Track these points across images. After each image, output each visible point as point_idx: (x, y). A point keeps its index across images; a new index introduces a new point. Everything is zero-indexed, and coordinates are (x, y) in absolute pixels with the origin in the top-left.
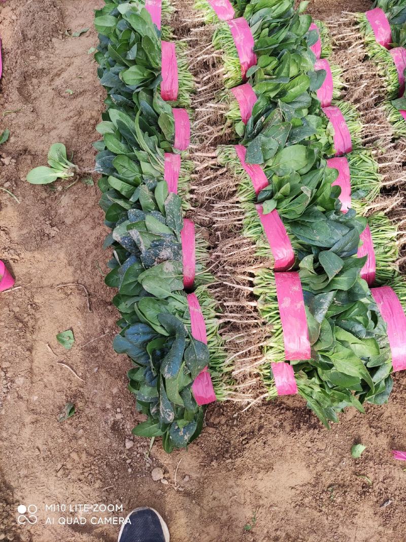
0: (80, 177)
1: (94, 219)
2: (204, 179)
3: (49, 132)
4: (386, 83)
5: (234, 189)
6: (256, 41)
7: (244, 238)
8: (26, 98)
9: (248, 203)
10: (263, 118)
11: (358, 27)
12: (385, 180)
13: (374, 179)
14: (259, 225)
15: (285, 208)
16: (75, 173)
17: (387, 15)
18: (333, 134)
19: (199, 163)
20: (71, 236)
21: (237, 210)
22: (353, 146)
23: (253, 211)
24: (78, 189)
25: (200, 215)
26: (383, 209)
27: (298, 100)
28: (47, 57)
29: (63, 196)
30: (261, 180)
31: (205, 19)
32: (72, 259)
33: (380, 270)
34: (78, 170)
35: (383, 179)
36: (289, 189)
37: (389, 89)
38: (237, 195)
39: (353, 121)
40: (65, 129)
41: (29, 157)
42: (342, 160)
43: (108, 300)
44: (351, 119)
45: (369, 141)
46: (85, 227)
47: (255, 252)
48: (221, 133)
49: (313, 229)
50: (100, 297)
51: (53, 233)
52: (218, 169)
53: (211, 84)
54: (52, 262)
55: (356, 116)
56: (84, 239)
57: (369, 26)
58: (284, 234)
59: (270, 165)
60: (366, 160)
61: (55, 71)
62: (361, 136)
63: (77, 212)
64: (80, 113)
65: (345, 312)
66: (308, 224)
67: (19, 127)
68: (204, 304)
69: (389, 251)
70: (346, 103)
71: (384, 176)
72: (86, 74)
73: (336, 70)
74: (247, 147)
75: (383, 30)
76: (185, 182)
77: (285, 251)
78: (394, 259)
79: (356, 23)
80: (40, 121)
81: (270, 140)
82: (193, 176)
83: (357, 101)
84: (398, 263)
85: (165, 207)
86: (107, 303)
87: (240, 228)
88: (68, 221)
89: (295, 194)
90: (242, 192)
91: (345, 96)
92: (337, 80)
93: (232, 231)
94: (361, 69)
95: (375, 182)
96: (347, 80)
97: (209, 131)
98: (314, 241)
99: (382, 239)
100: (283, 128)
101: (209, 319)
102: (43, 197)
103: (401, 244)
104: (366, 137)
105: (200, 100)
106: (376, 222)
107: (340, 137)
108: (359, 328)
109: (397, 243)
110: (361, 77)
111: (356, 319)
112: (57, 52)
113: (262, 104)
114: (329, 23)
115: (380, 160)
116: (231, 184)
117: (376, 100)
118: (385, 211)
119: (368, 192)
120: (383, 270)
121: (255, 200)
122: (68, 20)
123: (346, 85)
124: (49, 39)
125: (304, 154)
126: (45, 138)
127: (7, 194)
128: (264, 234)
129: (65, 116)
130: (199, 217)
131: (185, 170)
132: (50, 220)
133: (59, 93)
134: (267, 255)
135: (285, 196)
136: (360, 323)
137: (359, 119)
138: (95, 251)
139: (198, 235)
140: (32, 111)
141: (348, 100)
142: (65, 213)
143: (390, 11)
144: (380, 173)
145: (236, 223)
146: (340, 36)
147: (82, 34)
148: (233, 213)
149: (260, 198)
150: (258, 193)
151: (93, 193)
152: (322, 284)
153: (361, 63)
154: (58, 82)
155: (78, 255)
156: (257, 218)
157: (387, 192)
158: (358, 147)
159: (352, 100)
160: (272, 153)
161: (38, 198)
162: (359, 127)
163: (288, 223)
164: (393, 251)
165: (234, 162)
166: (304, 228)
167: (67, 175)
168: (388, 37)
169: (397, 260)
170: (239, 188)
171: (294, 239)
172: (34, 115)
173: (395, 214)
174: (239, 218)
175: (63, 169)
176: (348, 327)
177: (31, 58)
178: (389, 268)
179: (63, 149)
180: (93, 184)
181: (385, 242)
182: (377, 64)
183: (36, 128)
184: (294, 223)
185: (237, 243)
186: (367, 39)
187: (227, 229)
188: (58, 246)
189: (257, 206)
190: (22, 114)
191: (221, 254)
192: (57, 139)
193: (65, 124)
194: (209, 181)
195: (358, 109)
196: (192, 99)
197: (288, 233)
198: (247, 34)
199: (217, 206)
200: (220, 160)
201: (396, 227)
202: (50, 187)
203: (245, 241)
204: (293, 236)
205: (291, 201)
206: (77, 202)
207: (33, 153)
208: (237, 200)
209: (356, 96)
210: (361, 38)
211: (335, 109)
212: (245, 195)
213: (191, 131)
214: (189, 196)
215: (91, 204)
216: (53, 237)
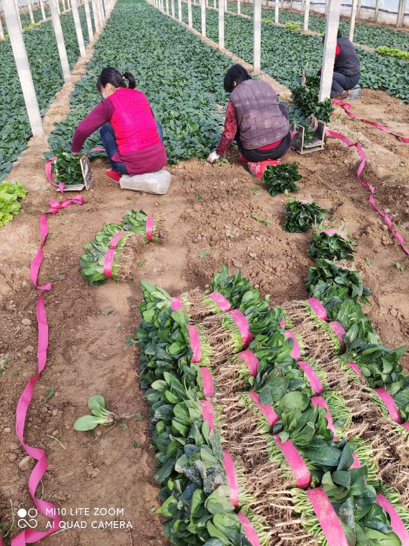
0: (117, 422)
1: (129, 458)
2: (231, 418)
3: (87, 387)
4: (333, 344)
5: (255, 424)
6: (250, 324)
7: (271, 463)
8: (69, 361)
9: (266, 435)
10: (266, 374)
11: (305, 309)
12: (353, 412)
13: (346, 412)
14: (280, 452)
15: (296, 438)
16: (113, 418)
17: (321, 302)
18: (309, 380)
19: (226, 406)
20: (110, 476)
21: (261, 441)
22: (324, 388)
23: (272, 442)
24: (114, 433)
25: (233, 446)
26: (358, 434)
27: (284, 360)
28: (84, 330)
29: (102, 440)
30: (273, 417)
31: (213, 310)
32: (112, 497)
33: (369, 481)
34: (117, 417)
35: (351, 411)
36: (296, 424)
37: (336, 348)
38: (258, 428)
39: (319, 370)
40: (101, 384)
41: (73, 408)
42: (320, 398)
43: (150, 534)
44: (317, 369)
45: (334, 385)
46: (122, 466)
47: (282, 474)
48: (237, 384)
49: (320, 452)
50: (141, 532)
51: (95, 474)
52: (240, 410)
53: (224, 351)
54: (94, 502)
55: (320, 367)
56: (122, 477)
57: (311, 309)
58: (299, 458)
59: (278, 405)
60: (337, 398)
61: (91, 340)
62: (327, 381)
63: (116, 454)
64: (113, 371)
65: (367, 514)
66: (316, 449)
67: (62, 384)
68: (253, 520)
69: (371, 465)
70: (311, 359)
71: (352, 409)
72: (115, 342)
73: (299, 337)
74: (258, 393)
75: (321, 311)
76: (219, 421)
77: (303, 472)
78: (377, 471)
79: (304, 307)
80: (80, 379)
81: (275, 388)
82: (223, 416)
83: (318, 357)
84: (380, 473)
85: (211, 441)
86: (148, 537)
87: (266, 456)
88: (108, 462)
89: (302, 426)
90: (261, 426)
91: (309, 354)
92: (301, 344)
93: (259, 458)
94: (314, 336)
95: (347, 414)
96: (307, 343)
97: (229, 383)
98: (322, 461)
99: (364, 456)
100: (283, 380)
101: (260, 532)
102: (85, 441)
103: (378, 459)
104: (331, 381)
105: (216, 361)
106: (356, 443)
107: (314, 383)
108: (381, 525)
109: (375, 458)
110: (316, 341)
111: (376, 518)
112: (91, 326)
113: (263, 364)
114: (285, 307)
115: (346, 397)
116: (253, 420)
117: (329, 356)
118: (359, 435)
119: (344, 421)
120: (371, 481)
121: (271, 432)
122: (98, 303)
123: (306, 346)
124: (85, 317)
125: (301, 398)
126: (84, 392)
127: (55, 441)
128: (286, 459)
129: (101, 374)
130: (233, 448)
131: (217, 412)
132: (92, 462)
133: (94, 356)
134: (291, 475)
135: (294, 428)
136: (380, 521)
137: (322, 369)
138: (133, 488)
139: (236, 462)
140: (74, 371)
141: (312, 356)
142: (104, 455)
143: (323, 300)
144: (348, 406)
145: (262, 451)
146: (295, 315)
147: (110, 313)
148: (258, 443)
149: (275, 430)
150: (272, 427)
151: (127, 435)
152: (343, 494)
153: (313, 332)
154: (93, 348)
155: (118, 493)
156: (278, 447)
157: (357, 420)
158: (327, 388)
159: (314, 357)
160: (278, 397)
161: (81, 443)
162: (323, 374)
163: (301, 449)
164: (374, 465)
165: (252, 404)
166: (314, 452)
167: (107, 422)
168: (325, 315)
169: (379, 472)
170: (259, 423)
171: (307, 461)
172: (76, 374)
173: (367, 437)
174: (263, 447)
175: (103, 416)
176: (373, 526)
177: (71, 331)
178: (376, 479)
179: (102, 400)
180: (126, 427)
181: (367, 458)
182: (324, 332)
183: (77, 384)
184: (306, 449)
185: (266, 467)
186: (312, 317)
187: (256, 457)
188: (99, 485)
189: (275, 437)
190: (65, 374)
191: (256, 478)
192: (95, 392)
193: (100, 380)
194: (235, 420)
195: (320, 362)
196: (211, 361)
197: (302, 457)
198: (244, 321)
199: (244, 438)
200: (241, 403)
201: (370, 446)
202: (90, 433)
203: (272, 466)
204: (307, 459)
205: (300, 431)
206: (115, 444)
207: (75, 405)
208: (259, 432)
209: (316, 353)
210: (308, 316)
211: (305, 363)
212: (264, 428)
213: (213, 382)
214: (222, 431)
215: (126, 444)
216: (95, 477)
